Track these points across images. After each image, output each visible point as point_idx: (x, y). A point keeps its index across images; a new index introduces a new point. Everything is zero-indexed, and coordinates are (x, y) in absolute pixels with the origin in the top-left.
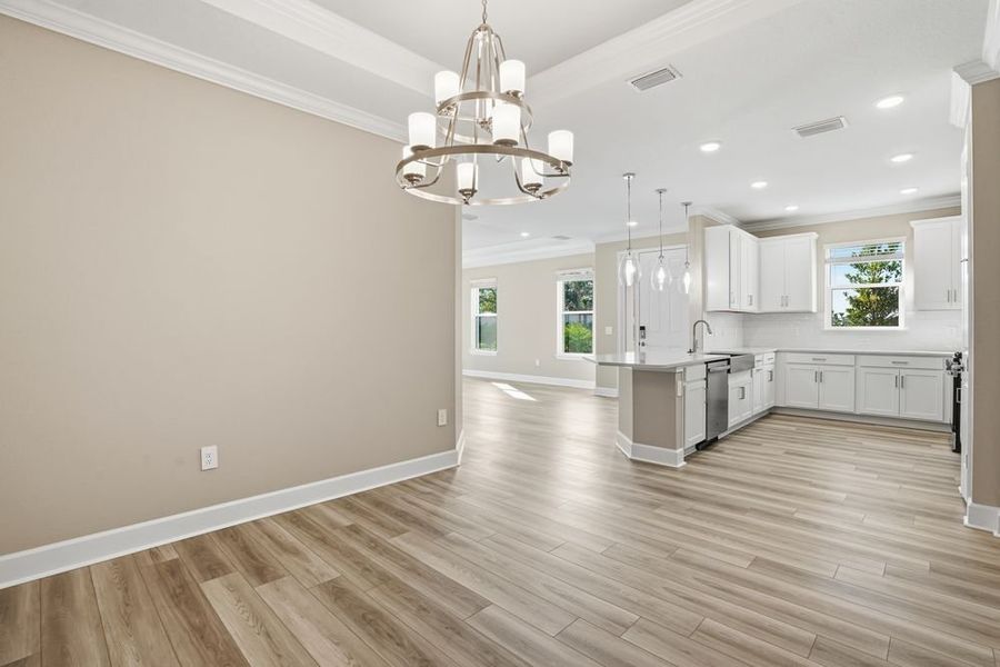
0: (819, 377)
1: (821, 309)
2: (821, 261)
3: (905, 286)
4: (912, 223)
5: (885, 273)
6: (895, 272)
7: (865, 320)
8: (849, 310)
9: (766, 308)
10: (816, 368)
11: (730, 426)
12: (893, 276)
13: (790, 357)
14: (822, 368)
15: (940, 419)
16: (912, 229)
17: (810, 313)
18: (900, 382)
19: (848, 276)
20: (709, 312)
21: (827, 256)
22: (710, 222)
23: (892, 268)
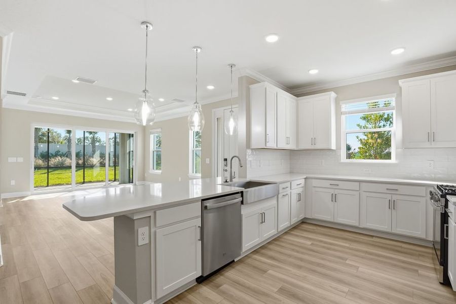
0: (334, 198)
1: (338, 147)
2: (339, 113)
3: (396, 130)
4: (401, 82)
5: (382, 123)
6: (389, 122)
7: (370, 155)
8: (359, 148)
9: (302, 147)
10: (332, 191)
11: (244, 249)
12: (388, 124)
13: (315, 183)
14: (336, 192)
15: (423, 236)
16: (401, 88)
17: (330, 150)
18: (392, 205)
19: (358, 125)
20: (252, 149)
21: (343, 110)
22: (252, 81)
23: (387, 120)
